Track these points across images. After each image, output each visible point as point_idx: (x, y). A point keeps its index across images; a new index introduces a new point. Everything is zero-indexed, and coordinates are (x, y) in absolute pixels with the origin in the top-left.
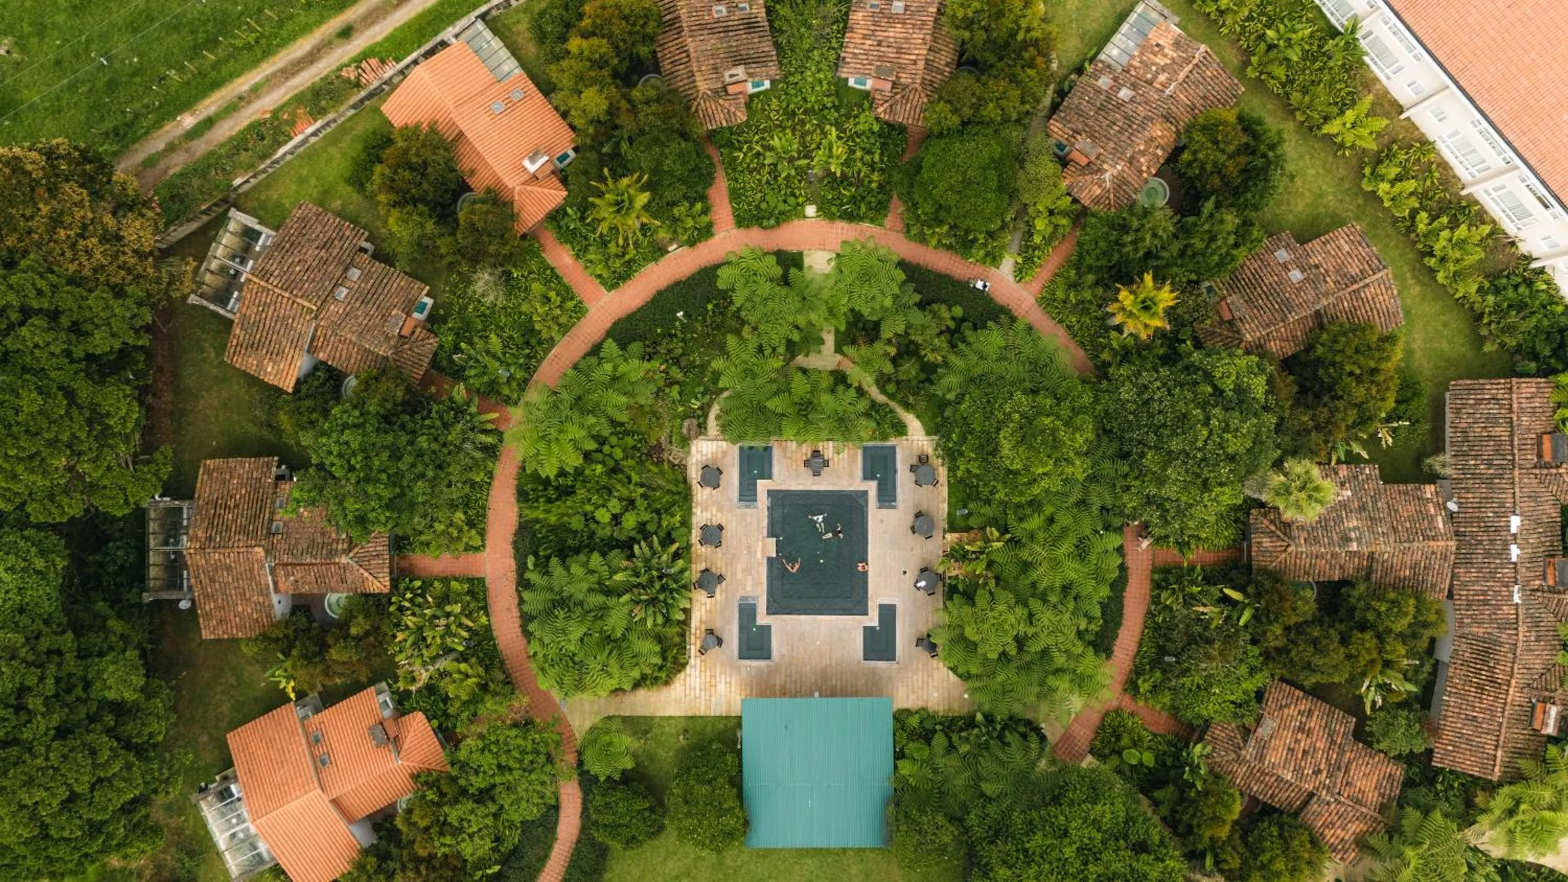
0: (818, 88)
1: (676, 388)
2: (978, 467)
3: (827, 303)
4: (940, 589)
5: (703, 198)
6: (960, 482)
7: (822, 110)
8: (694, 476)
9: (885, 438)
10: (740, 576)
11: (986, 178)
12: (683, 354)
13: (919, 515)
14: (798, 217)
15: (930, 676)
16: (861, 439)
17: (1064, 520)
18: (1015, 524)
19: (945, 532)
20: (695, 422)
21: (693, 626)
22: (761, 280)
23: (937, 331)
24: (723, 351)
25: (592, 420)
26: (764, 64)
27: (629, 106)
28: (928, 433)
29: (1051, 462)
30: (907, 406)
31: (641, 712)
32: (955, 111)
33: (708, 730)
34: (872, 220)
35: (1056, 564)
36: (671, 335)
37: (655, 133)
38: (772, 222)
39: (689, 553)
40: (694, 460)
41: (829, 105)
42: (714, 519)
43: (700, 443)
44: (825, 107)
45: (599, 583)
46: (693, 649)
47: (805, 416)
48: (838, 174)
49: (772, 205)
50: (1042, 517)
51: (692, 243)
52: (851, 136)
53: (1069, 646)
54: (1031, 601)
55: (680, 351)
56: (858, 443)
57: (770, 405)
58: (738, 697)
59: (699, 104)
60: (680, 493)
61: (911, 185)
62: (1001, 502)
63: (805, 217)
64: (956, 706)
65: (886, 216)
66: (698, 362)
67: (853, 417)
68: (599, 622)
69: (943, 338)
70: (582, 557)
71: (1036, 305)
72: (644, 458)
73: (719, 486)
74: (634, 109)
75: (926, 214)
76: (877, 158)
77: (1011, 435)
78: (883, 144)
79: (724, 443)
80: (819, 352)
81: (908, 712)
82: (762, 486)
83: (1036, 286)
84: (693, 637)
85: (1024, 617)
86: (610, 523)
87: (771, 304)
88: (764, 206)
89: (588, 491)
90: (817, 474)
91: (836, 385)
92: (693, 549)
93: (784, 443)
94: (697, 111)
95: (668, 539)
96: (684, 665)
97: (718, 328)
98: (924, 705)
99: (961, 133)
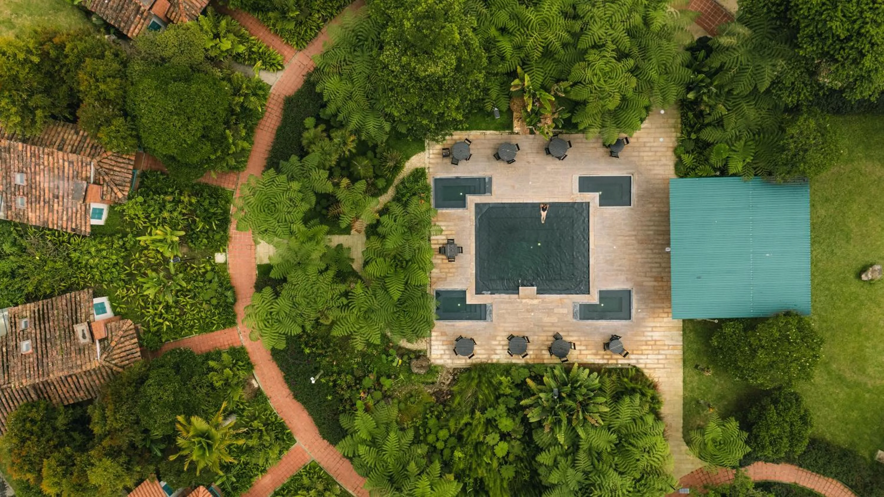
0: (104, 253)
1: (383, 380)
2: (454, 99)
3: (303, 242)
4: (565, 137)
5: (208, 356)
6: (467, 118)
7: (126, 250)
8: (463, 361)
9: (427, 188)
10: (554, 319)
11: (175, 93)
12: (352, 374)
13: (497, 157)
14: (225, 270)
15: (644, 145)
16: (429, 210)
17: (503, 17)
18: (507, 65)
19: (512, 133)
20: (414, 362)
21: (601, 362)
22: (276, 308)
23: (327, 139)
24: (348, 338)
25: (412, 467)
26: (78, 304)
27: (108, 438)
28: (422, 149)
29: (448, 25)
30: (397, 168)
31: (679, 409)
32: (108, 122)
33: (695, 346)
34: (228, 202)
35: (545, 23)
36: (335, 385)
37: (137, 410)
38: (229, 293)
39: (533, 366)
40: (449, 361)
41: (121, 243)
42: (503, 343)
43: (433, 356)
44: (123, 246)
45: (566, 455)
46: (622, 361)
47: (407, 262)
48: (183, 233)
49: (214, 294)
50: (500, 38)
51: (250, 366)
52: (150, 221)
53: (625, 9)
54: (582, 46)
55: (349, 377)
56: (432, 213)
57: (396, 295)
58: (665, 320)
59: (116, 365)
60: (479, 376)
61: (187, 165)
62: (487, 78)
63: (225, 263)
64: (672, 121)
65: (223, 189)
66: (359, 360)
67: (407, 218)
68: (604, 456)
69: (333, 135)
70: (542, 471)
71: (305, 51)
72: (447, 408)
73: (472, 339)
74: (110, 433)
75: (215, 151)
76: (169, 198)
77: (422, 64)
78: (156, 192)
79: (433, 334)
80: (349, 249)
81: (679, 164)
82: (472, 299)
83: (287, 51)
84: (611, 362)
85: (597, 52)
86: (509, 442)
87: (298, 299)
88: (214, 301)
89: (479, 465)
90: (460, 250)
91: (378, 234)
92: (530, 362)
93: (433, 280)
94: (123, 367)
95: (522, 386)
96: (638, 370)
97: (328, 342)
98: (672, 149)
99: (134, 118)
